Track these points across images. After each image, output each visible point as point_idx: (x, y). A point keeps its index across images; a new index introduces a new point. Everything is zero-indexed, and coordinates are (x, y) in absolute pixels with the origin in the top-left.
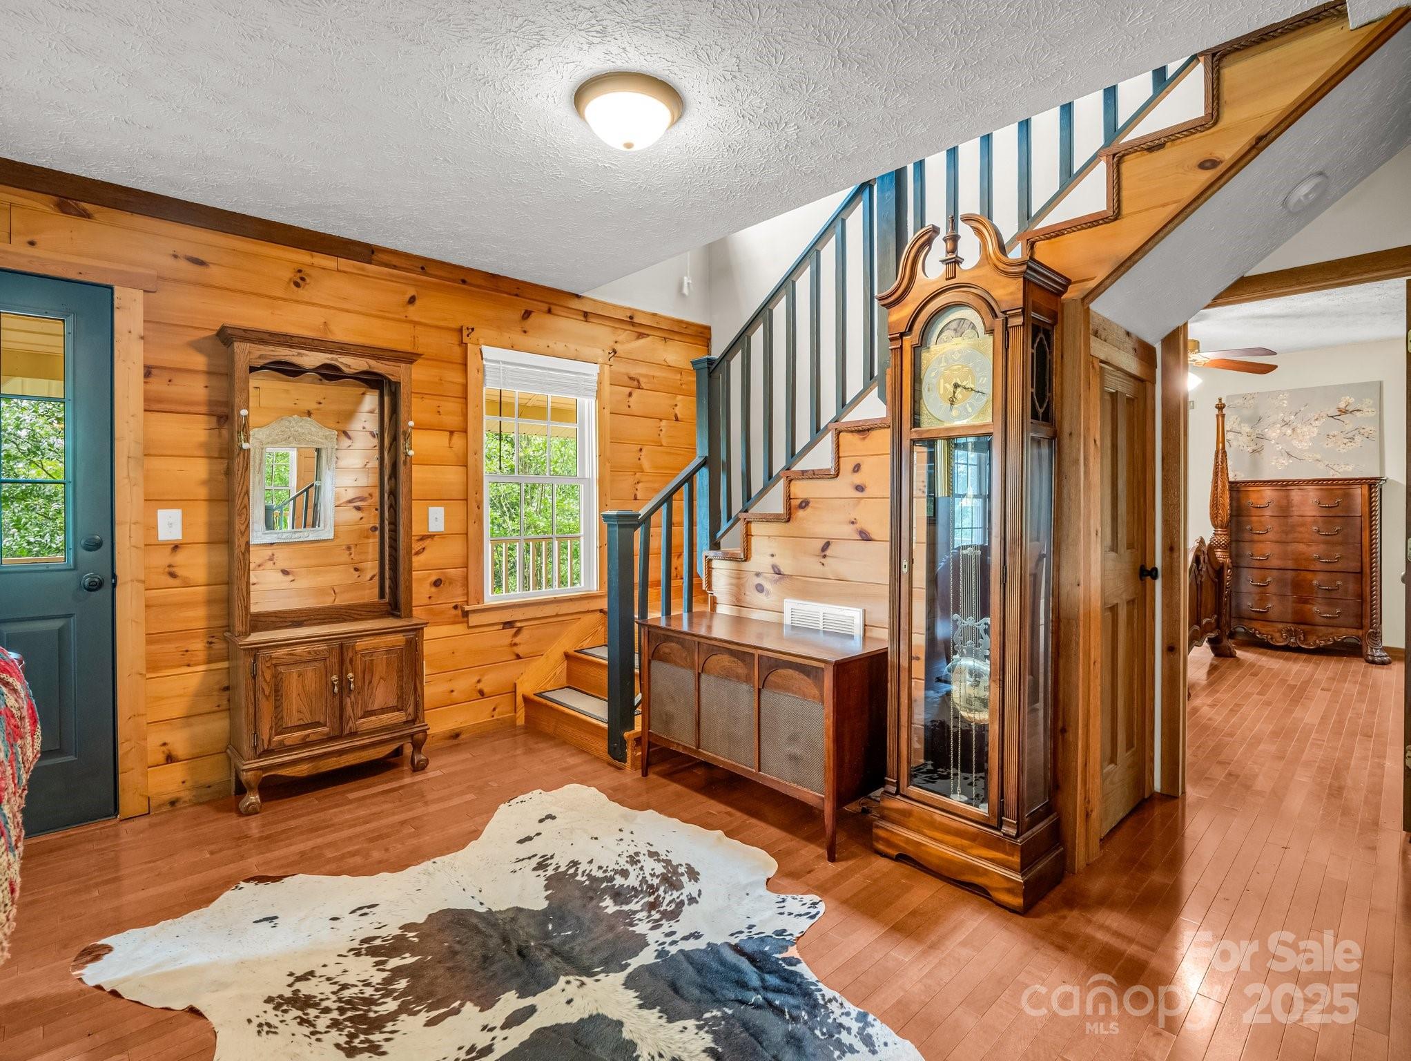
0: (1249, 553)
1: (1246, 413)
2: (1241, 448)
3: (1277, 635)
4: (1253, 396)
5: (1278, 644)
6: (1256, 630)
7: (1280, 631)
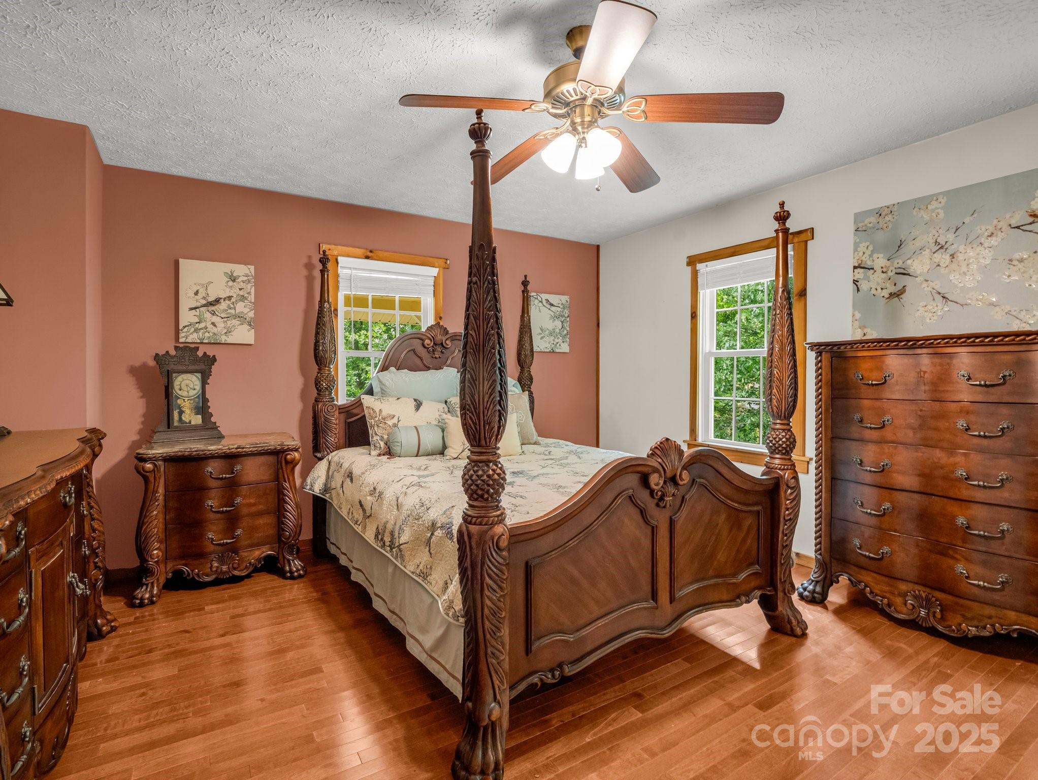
0: (856, 458)
1: (880, 236)
2: (873, 292)
3: (898, 600)
4: (890, 210)
5: (896, 615)
6: (866, 586)
7: (904, 595)
